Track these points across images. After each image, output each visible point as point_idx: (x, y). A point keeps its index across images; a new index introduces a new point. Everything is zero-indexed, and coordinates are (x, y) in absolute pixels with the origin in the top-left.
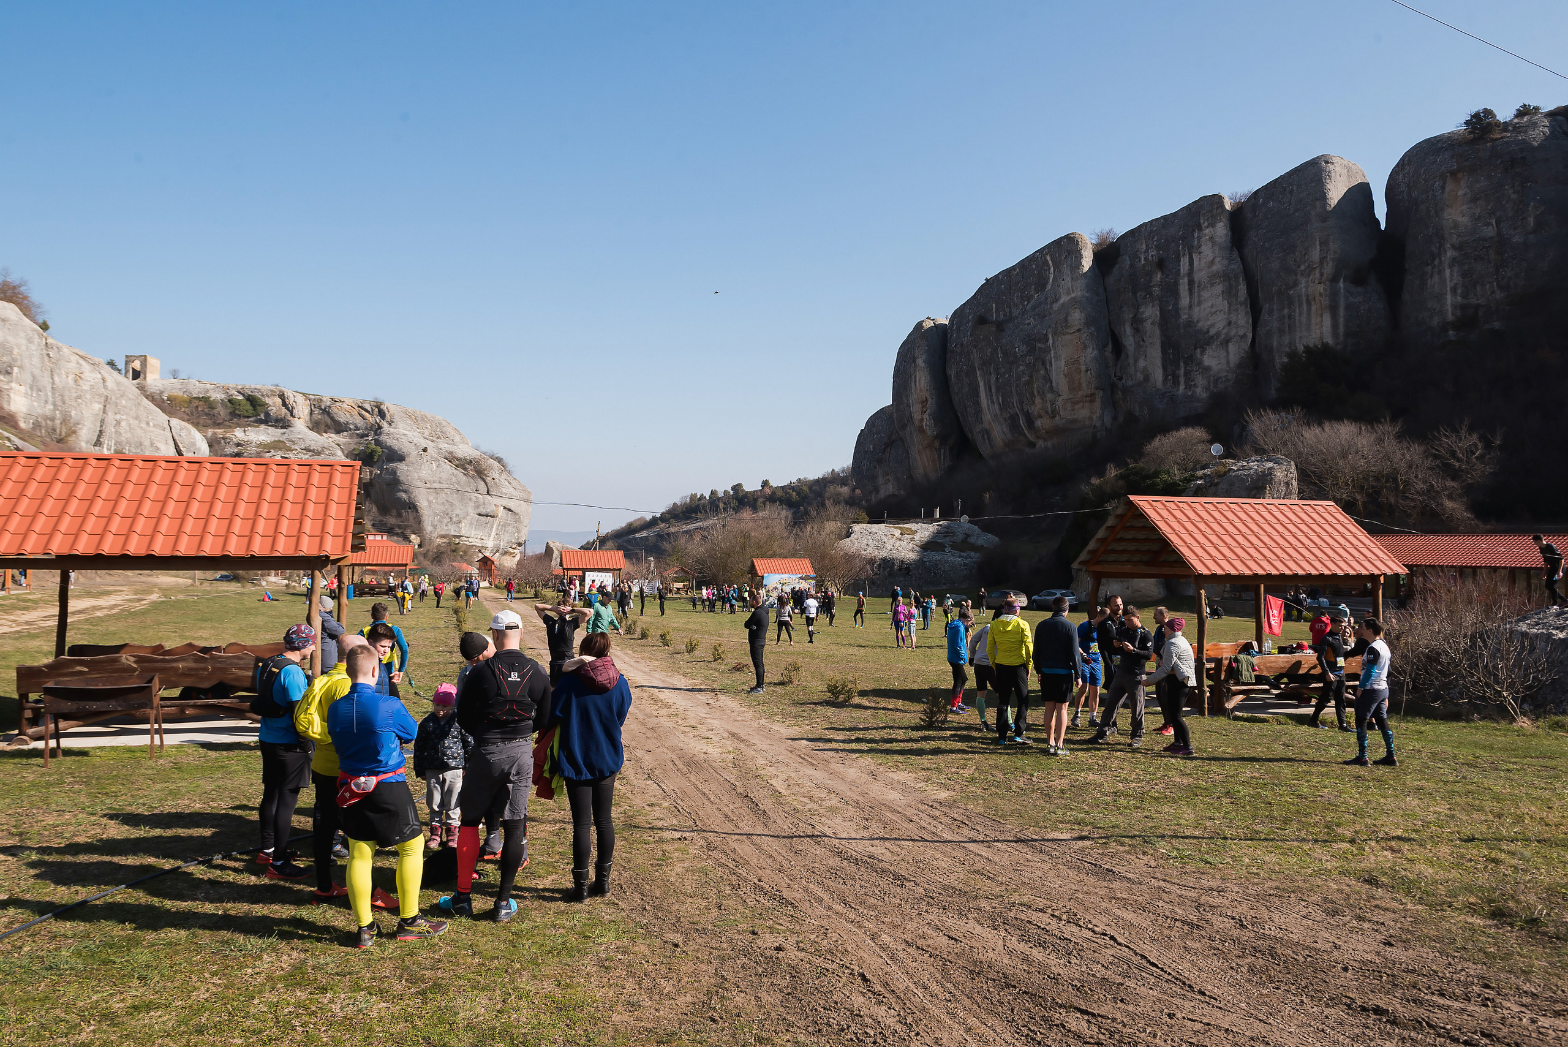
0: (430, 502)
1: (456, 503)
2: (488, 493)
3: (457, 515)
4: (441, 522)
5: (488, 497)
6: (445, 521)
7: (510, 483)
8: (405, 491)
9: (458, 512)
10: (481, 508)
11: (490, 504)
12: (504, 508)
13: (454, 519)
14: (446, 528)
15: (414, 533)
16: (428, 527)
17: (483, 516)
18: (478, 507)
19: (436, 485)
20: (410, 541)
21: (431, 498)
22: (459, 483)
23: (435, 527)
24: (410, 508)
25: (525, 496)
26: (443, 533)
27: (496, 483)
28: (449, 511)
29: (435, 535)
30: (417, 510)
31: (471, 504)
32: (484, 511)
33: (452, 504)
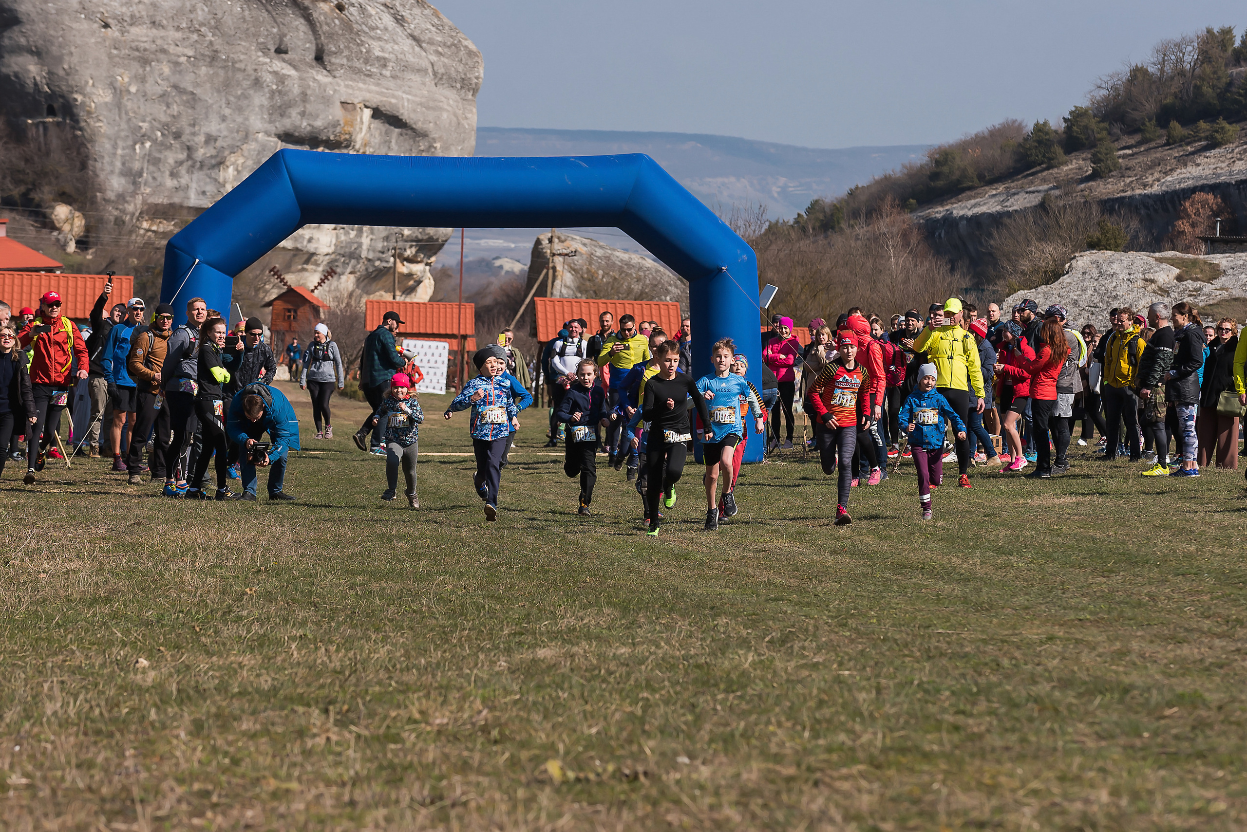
0: (119, 92)
1: (206, 94)
2: (319, 58)
3: (210, 139)
4: (155, 162)
5: (322, 77)
6: (171, 158)
7: (400, 20)
8: (37, 53)
9: (213, 126)
10: (294, 113)
11: (327, 101)
12: (377, 114)
13: (201, 153)
14: (170, 183)
15: (65, 198)
16: (115, 184)
17: (299, 141)
18: (280, 110)
19: (141, 33)
20: (47, 224)
21: (123, 78)
22: (217, 28)
23: (133, 177)
24: (51, 112)
25: (456, 68)
26: (161, 199)
27: (347, 25)
28: (184, 122)
29: (133, 206)
30: (75, 119)
31: (260, 99)
32: (304, 126)
33: (193, 100)
